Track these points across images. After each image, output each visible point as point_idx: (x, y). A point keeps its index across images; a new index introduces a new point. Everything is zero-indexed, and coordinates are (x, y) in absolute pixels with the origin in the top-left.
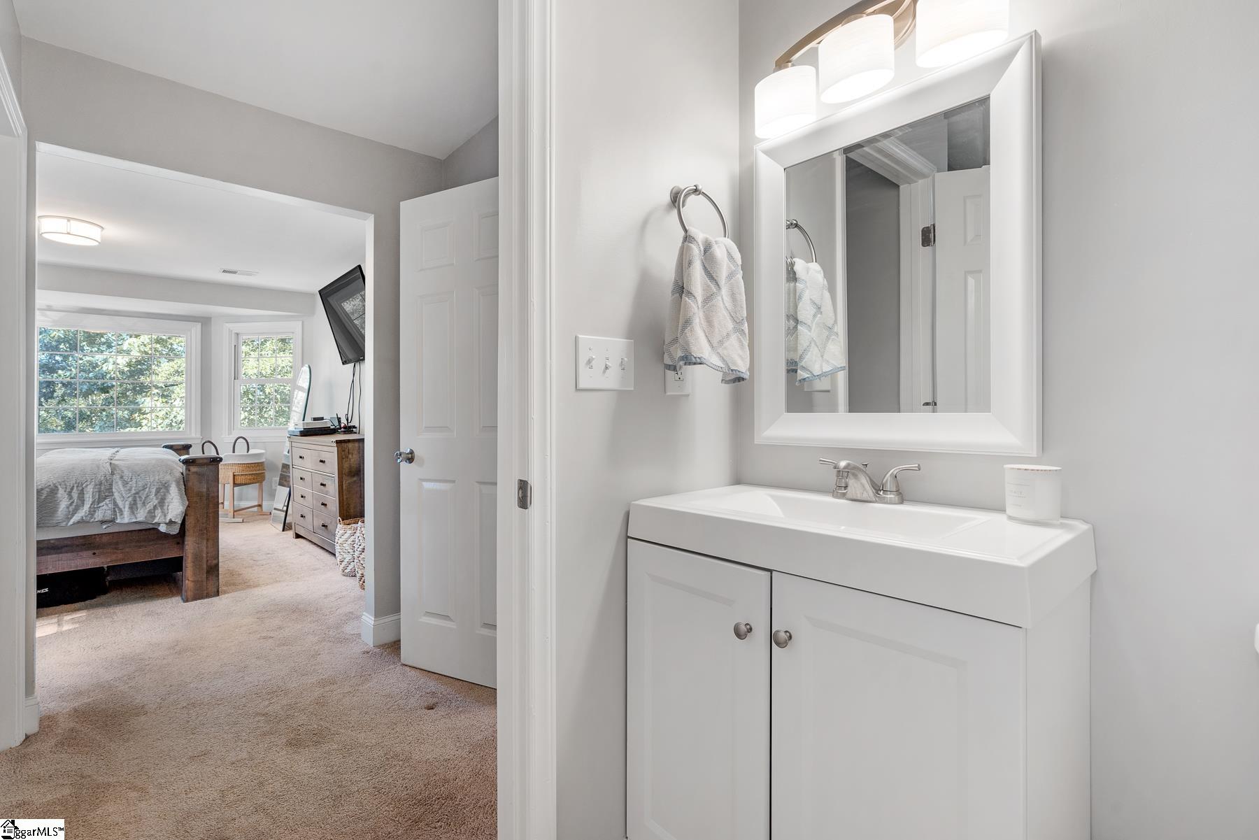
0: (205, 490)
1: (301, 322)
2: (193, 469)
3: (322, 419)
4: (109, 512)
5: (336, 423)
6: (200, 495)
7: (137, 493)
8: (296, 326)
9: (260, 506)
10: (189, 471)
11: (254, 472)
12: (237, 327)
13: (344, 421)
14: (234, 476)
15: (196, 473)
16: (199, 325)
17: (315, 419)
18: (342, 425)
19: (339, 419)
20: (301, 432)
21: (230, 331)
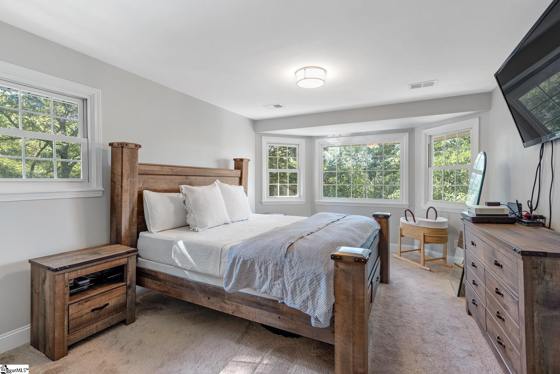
0: (351, 290)
1: (478, 119)
2: (341, 266)
3: (498, 204)
4: (280, 291)
5: (516, 209)
6: (346, 293)
7: (297, 280)
8: (474, 123)
9: (444, 259)
10: (337, 267)
11: (439, 236)
12: (429, 131)
13: (526, 209)
14: (424, 236)
15: (343, 270)
16: (407, 134)
17: (489, 204)
18: (524, 213)
19: (519, 206)
20: (473, 218)
21: (426, 135)
